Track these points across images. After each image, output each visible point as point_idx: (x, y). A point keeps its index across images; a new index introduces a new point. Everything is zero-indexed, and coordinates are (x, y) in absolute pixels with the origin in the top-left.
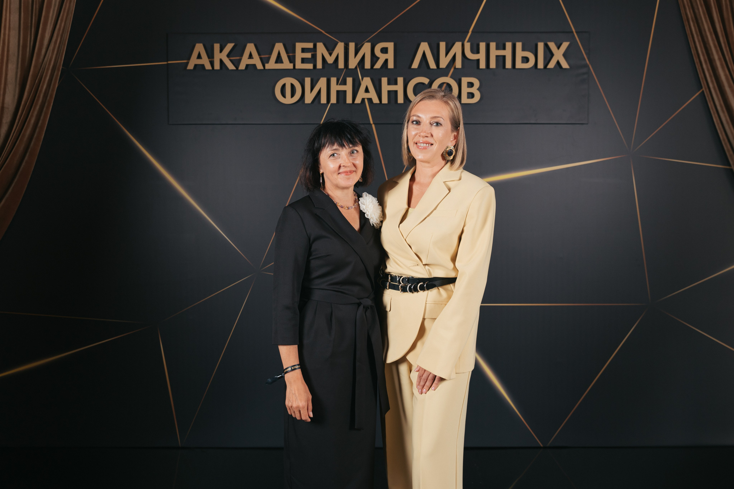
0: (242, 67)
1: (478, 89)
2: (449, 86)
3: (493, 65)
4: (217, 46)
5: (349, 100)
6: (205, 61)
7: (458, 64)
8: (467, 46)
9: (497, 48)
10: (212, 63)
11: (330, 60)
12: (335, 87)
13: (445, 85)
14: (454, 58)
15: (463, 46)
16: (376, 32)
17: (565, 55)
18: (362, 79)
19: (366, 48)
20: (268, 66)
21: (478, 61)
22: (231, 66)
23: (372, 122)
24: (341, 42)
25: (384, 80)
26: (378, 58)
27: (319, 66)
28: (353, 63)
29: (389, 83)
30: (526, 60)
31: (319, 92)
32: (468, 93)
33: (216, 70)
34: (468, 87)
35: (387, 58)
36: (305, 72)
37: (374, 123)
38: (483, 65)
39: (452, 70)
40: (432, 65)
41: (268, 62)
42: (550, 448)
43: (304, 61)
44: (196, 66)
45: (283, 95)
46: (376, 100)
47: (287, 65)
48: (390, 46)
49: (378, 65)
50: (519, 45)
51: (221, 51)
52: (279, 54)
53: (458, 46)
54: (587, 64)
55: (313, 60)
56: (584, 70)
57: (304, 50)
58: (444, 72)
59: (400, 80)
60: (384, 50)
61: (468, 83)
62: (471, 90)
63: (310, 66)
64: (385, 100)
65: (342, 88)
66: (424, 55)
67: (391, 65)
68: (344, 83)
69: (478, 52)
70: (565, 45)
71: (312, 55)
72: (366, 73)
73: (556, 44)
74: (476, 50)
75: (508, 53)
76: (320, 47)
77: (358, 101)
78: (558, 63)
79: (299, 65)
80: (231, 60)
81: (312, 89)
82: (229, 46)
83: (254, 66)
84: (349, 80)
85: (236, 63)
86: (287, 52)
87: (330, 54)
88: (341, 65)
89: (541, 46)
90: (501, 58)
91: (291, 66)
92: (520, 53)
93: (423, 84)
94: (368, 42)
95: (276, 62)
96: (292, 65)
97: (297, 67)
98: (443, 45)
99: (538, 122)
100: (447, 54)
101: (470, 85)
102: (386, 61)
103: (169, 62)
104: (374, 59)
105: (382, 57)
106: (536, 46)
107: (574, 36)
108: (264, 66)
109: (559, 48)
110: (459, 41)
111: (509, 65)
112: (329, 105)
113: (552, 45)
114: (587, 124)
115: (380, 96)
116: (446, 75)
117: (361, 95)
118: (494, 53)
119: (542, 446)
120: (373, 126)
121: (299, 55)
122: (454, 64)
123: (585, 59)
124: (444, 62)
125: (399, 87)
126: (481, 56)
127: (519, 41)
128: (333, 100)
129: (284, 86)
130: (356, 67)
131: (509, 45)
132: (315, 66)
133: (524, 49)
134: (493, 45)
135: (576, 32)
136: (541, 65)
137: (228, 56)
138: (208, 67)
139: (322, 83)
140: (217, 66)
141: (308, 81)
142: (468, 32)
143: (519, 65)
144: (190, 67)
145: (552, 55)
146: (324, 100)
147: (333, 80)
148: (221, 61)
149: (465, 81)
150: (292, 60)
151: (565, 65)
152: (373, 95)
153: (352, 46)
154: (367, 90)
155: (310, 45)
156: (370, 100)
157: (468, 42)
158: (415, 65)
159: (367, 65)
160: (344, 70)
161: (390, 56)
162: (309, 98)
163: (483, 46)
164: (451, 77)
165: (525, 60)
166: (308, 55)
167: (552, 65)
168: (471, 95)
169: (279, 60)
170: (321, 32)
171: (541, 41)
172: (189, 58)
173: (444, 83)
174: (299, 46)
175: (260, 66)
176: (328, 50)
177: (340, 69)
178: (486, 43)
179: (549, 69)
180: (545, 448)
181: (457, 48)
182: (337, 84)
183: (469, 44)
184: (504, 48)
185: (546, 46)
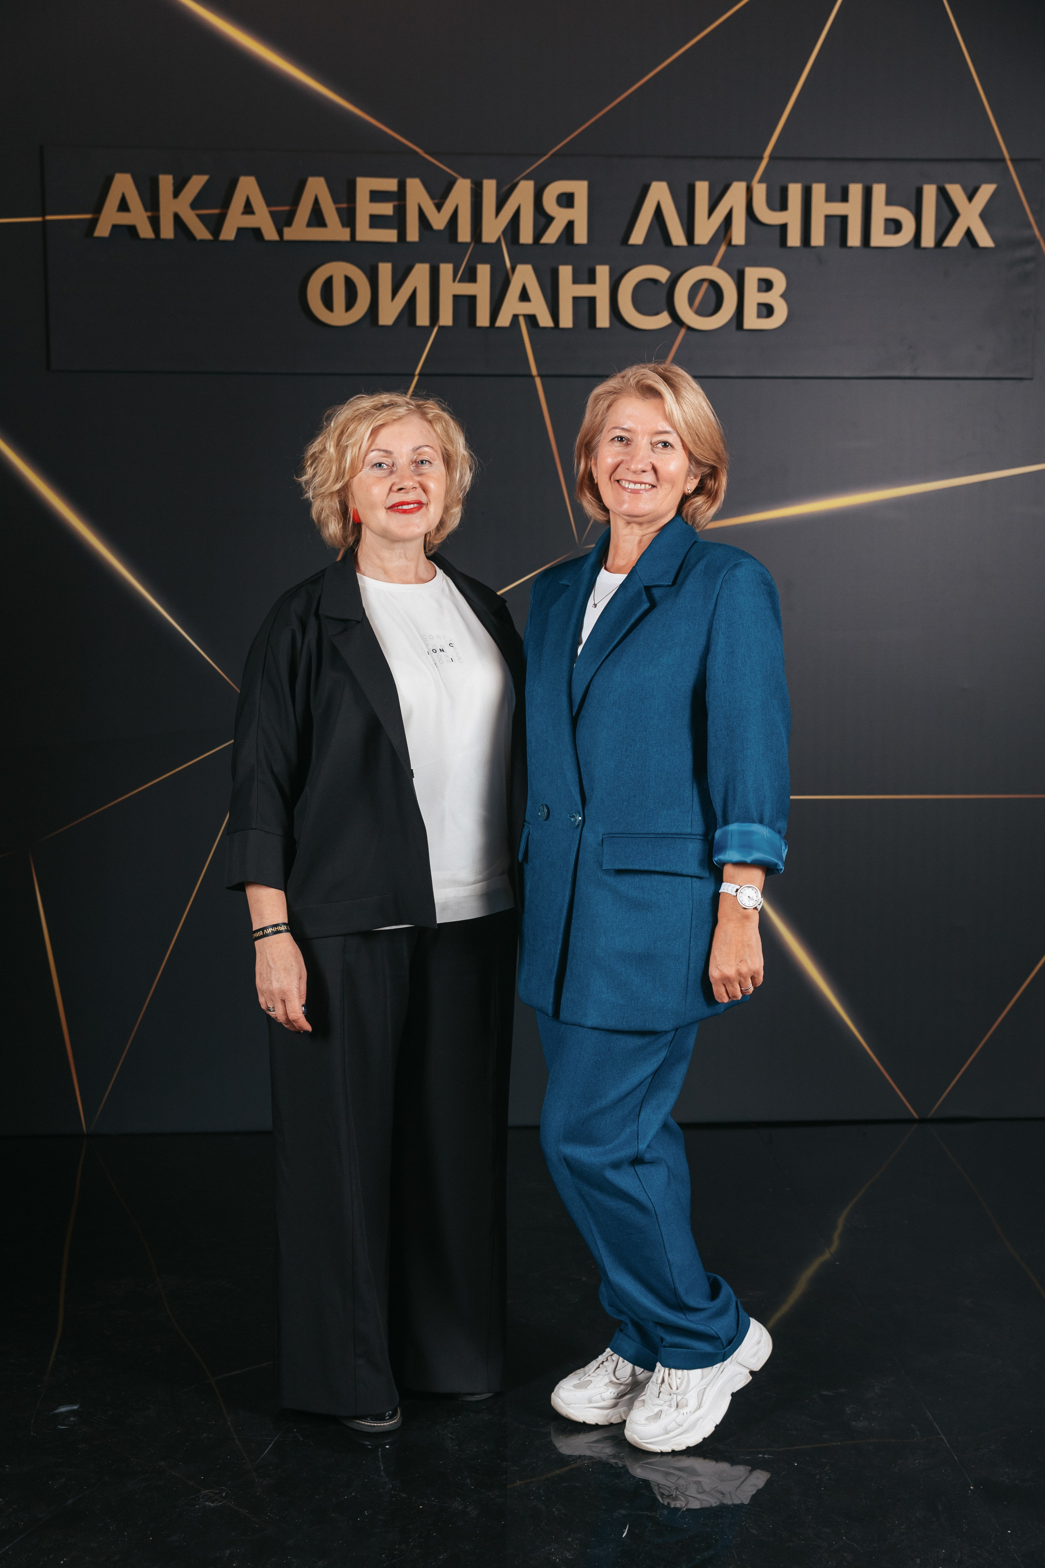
0: (228, 233)
1: (783, 296)
2: (715, 287)
3: (818, 238)
4: (166, 182)
5: (483, 319)
6: (138, 217)
7: (738, 236)
8: (760, 191)
9: (829, 198)
10: (155, 222)
11: (439, 221)
12: (450, 288)
13: (705, 285)
14: (728, 220)
15: (749, 191)
16: (544, 155)
17: (984, 216)
18: (513, 269)
19: (524, 191)
20: (290, 234)
21: (784, 228)
22: (201, 233)
23: (534, 371)
24: (465, 177)
25: (565, 272)
26: (550, 219)
27: (413, 234)
28: (493, 229)
29: (576, 281)
30: (894, 226)
31: (412, 300)
32: (760, 305)
33: (164, 240)
34: (760, 290)
35: (571, 218)
36: (381, 250)
37: (540, 375)
38: (794, 239)
39: (723, 249)
40: (678, 238)
41: (289, 223)
42: (932, 1121)
43: (376, 221)
44: (115, 227)
45: (328, 302)
46: (545, 320)
47: (335, 231)
48: (580, 189)
49: (551, 236)
50: (879, 191)
51: (176, 194)
52: (316, 202)
53: (738, 190)
54: (1035, 236)
55: (398, 221)
56: (1028, 252)
57: (376, 196)
58: (704, 255)
59: (603, 272)
60: (567, 200)
61: (761, 280)
62: (766, 298)
63: (390, 235)
64: (566, 320)
65: (466, 289)
66: (658, 212)
67: (581, 236)
68: (471, 276)
69: (784, 207)
70: (986, 191)
71: (394, 207)
72: (521, 254)
73: (964, 189)
74: (780, 202)
75: (852, 209)
76: (415, 189)
77: (503, 321)
78: (969, 234)
79: (365, 233)
80: (200, 217)
81: (395, 291)
82: (197, 182)
83: (257, 232)
84: (484, 271)
85: (216, 224)
86: (335, 200)
87: (439, 207)
88: (464, 234)
89: (930, 193)
90: (837, 224)
91: (344, 235)
92: (881, 211)
93: (655, 281)
94: (526, 178)
95: (309, 225)
96: (347, 231)
97: (359, 237)
98: (702, 189)
99: (920, 374)
100: (711, 210)
101: (766, 285)
102: (570, 225)
103: (48, 218)
104: (543, 220)
105: (561, 216)
106: (919, 193)
107: (1007, 168)
108: (280, 233)
109: (970, 198)
110: (739, 179)
111: (854, 239)
112: (436, 329)
113: (956, 191)
114: (1031, 379)
115: (554, 312)
116: (709, 263)
117: (511, 306)
118: (821, 208)
119: (916, 1116)
120: (538, 381)
121: (365, 208)
122: (728, 234)
123: (1029, 226)
124: (705, 230)
125: (600, 290)
126: (792, 217)
127: (879, 182)
128: (446, 318)
129: (328, 285)
130: (499, 240)
131: (856, 191)
132: (402, 235)
133: (889, 202)
134: (819, 190)
135: (1012, 160)
136: (928, 240)
137: (194, 205)
138: (146, 232)
139: (420, 275)
140: (168, 231)
141: (385, 270)
142: (761, 158)
143: (879, 238)
144: (103, 230)
145: (955, 215)
146: (423, 318)
147: (446, 270)
148: (177, 218)
149: (753, 275)
150: (348, 219)
151: (984, 239)
152: (538, 307)
153: (490, 187)
154: (524, 296)
155: (390, 185)
156: (532, 320)
157: (760, 181)
158: (638, 237)
159: (526, 236)
160: (468, 248)
161: (580, 214)
162: (388, 314)
163: (795, 191)
164: (721, 266)
165: (892, 227)
166: (386, 209)
167: (953, 239)
168: (767, 310)
169: (317, 219)
170: (416, 153)
171: (930, 182)
172: (98, 209)
173: (703, 280)
174: (365, 185)
175: (270, 233)
176: (432, 197)
177: (462, 243)
178: (803, 186)
179: (947, 248)
180: (922, 1121)
181: (736, 195)
182: (454, 281)
183: (763, 187)
184: (845, 198)
185: (943, 193)
